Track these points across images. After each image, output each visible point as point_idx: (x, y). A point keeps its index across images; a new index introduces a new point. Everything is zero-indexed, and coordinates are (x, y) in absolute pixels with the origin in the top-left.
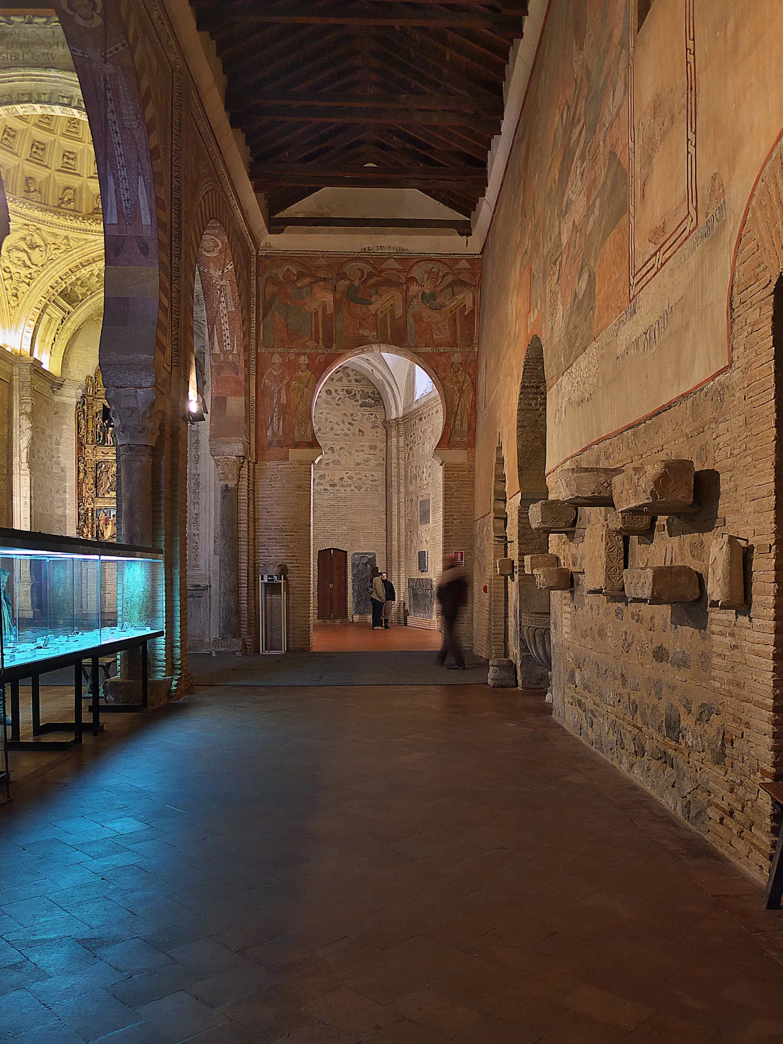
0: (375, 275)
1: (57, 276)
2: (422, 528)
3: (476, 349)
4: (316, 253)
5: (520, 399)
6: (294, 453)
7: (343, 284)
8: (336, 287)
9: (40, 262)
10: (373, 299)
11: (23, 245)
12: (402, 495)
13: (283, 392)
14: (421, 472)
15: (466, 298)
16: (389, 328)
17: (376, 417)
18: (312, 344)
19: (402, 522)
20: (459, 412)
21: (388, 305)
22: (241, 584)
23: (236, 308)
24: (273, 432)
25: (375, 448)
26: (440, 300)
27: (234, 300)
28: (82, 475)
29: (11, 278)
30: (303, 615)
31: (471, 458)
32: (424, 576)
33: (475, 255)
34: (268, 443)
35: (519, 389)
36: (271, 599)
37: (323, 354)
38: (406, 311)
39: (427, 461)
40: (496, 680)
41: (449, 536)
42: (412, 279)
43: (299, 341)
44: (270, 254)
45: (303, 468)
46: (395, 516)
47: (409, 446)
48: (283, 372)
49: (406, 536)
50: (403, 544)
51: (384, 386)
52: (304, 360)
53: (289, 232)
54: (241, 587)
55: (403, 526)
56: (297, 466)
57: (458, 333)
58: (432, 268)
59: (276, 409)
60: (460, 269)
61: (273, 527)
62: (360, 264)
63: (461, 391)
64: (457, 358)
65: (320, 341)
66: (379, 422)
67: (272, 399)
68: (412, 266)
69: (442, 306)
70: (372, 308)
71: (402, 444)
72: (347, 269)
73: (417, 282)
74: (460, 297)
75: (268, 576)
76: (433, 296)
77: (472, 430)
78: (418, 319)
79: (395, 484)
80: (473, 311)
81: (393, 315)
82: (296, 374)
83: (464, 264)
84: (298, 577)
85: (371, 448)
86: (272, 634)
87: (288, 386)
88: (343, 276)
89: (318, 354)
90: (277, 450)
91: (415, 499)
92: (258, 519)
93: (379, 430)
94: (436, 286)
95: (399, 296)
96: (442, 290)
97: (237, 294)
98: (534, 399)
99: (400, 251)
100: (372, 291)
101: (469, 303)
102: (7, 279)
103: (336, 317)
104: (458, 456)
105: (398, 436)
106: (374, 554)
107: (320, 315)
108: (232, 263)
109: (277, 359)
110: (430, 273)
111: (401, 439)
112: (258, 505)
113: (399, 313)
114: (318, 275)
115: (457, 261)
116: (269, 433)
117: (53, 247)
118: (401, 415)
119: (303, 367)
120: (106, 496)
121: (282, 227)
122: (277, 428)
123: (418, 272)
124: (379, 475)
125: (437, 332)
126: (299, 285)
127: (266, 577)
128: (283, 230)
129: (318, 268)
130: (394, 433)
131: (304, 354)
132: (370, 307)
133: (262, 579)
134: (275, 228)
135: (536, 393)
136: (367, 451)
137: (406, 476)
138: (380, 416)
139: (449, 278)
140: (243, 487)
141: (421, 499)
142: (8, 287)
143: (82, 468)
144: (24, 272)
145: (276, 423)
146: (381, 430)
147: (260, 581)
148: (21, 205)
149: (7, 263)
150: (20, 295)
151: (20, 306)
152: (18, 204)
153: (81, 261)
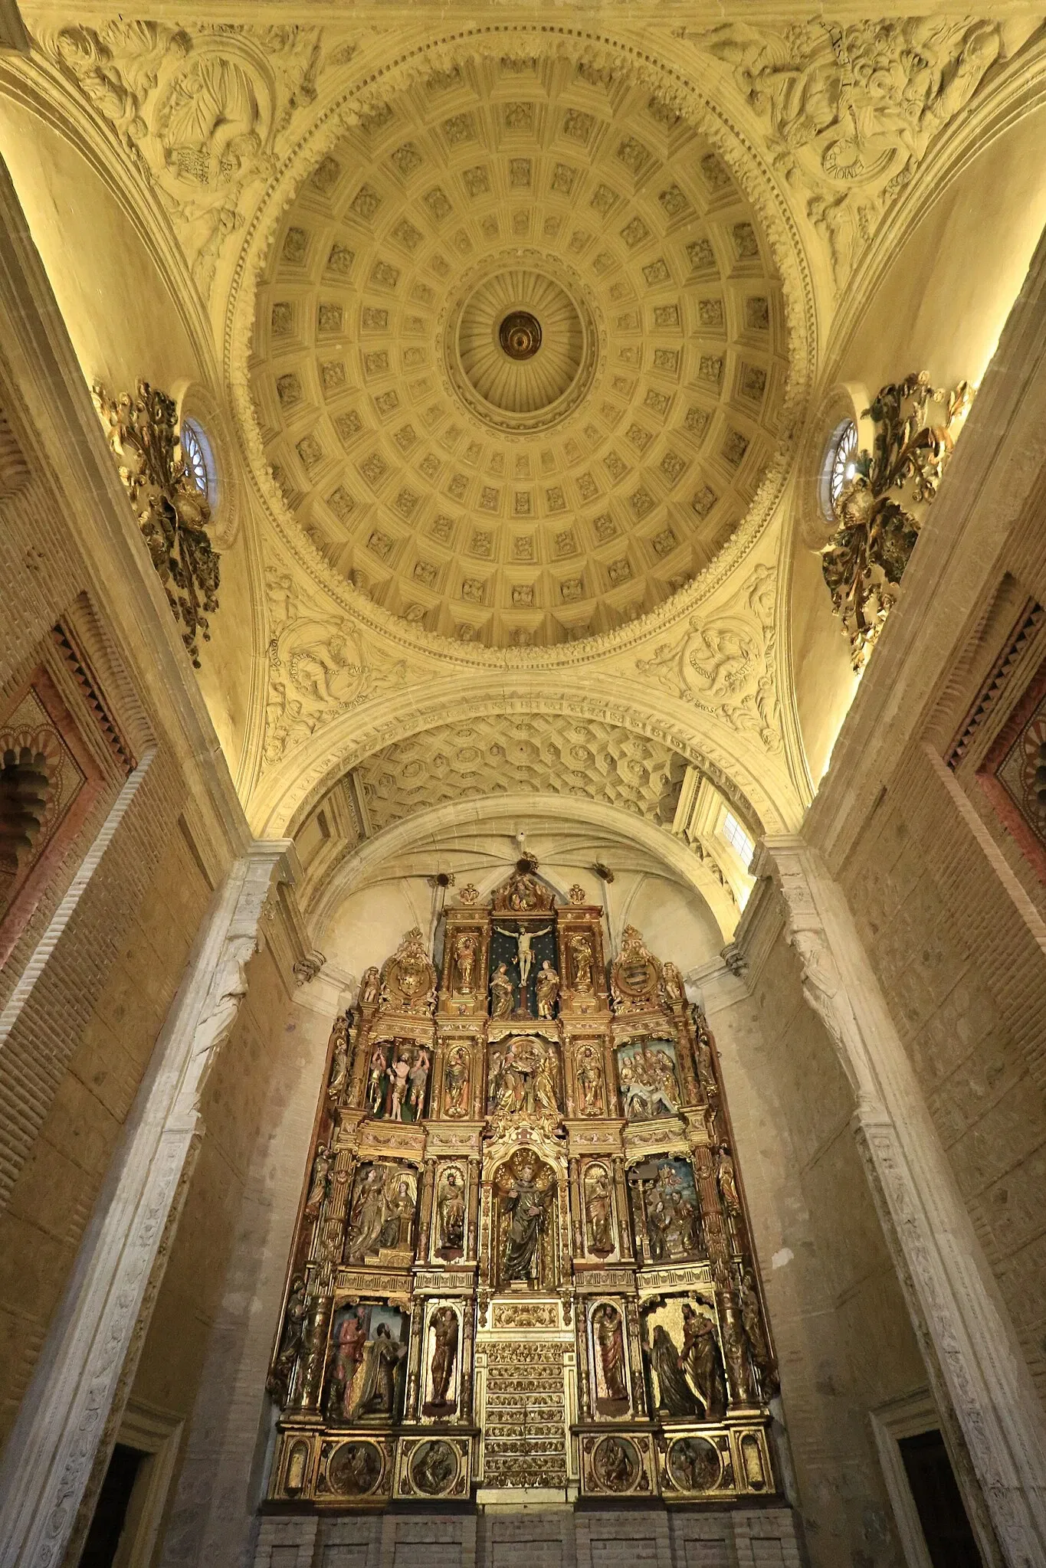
1: (370, 726)
9: (344, 695)
11: (324, 654)
28: (318, 1193)
29: (283, 705)
102: (274, 704)
117: (374, 674)
120: (368, 1260)
142: (270, 720)
143: (320, 1175)
144: (310, 705)
148: (341, 578)
149: (284, 678)
150: (290, 743)
151: (285, 762)
152: (335, 572)
153: (420, 706)
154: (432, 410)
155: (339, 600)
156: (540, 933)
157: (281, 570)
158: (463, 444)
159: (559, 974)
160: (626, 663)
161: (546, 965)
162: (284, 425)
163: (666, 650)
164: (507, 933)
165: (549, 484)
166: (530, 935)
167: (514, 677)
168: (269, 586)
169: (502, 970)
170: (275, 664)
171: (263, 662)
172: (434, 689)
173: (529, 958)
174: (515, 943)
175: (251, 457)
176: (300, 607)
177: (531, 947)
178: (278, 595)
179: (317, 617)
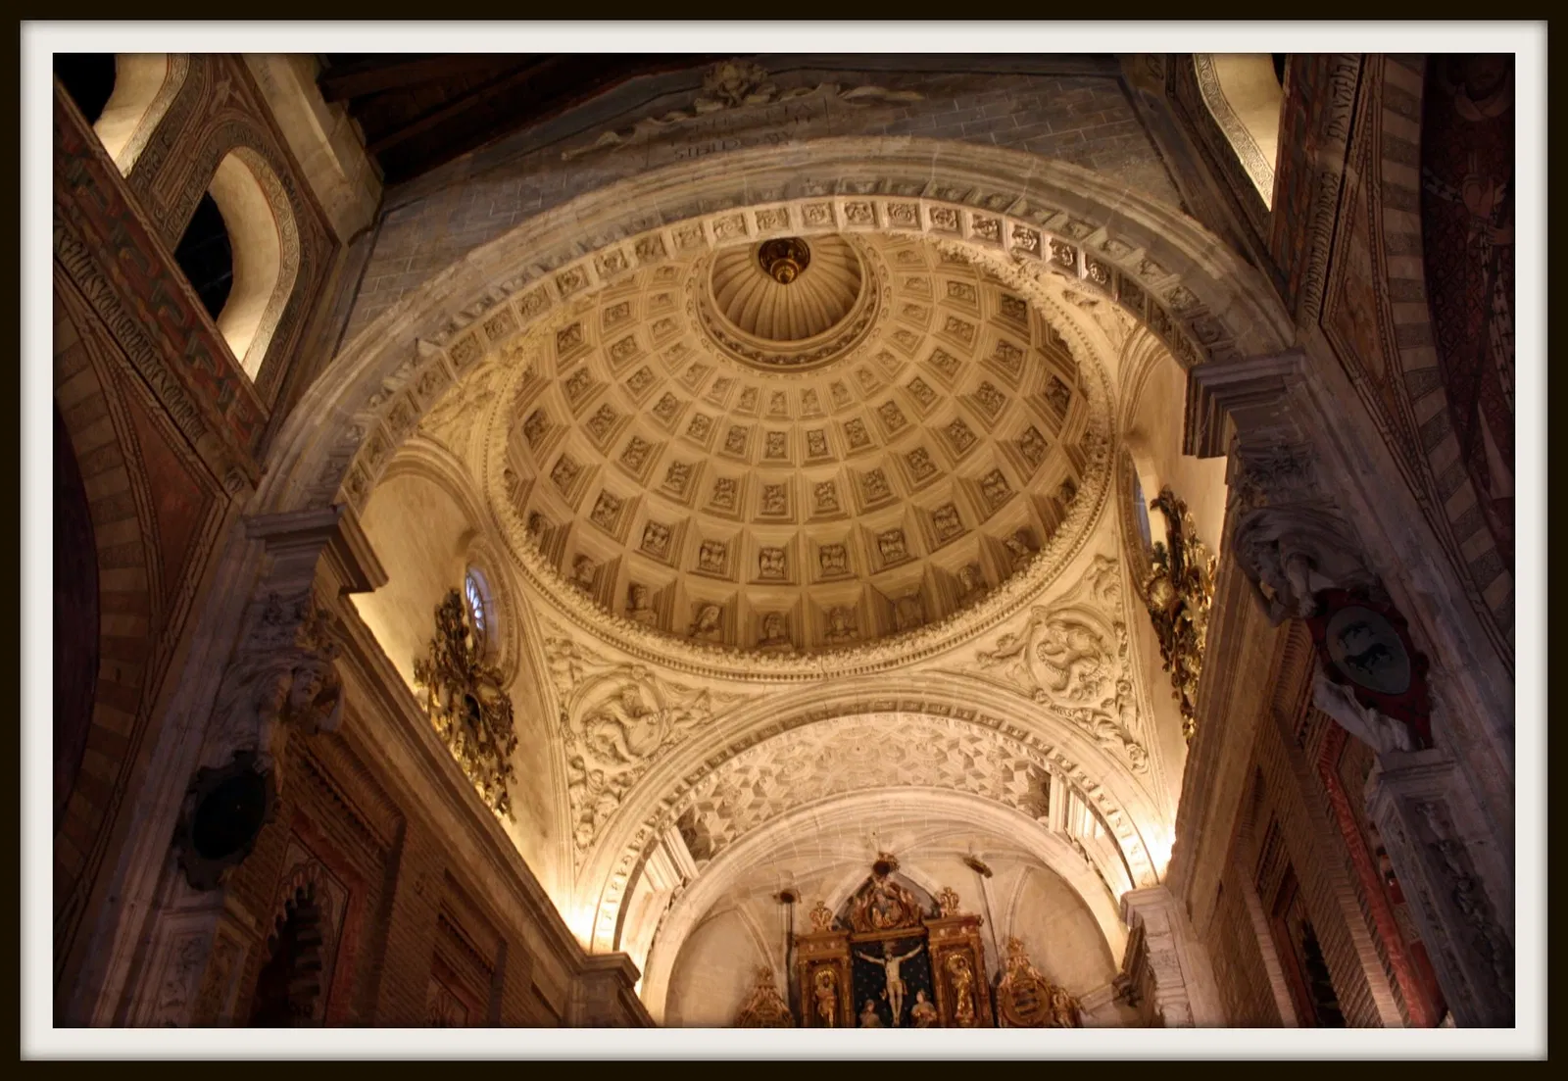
29: (585, 781)
102: (576, 784)
142: (575, 802)
144: (612, 770)
148: (622, 622)
149: (580, 749)
150: (598, 819)
151: (598, 844)
152: (615, 618)
153: (733, 739)
154: (692, 369)
155: (624, 646)
156: (910, 955)
157: (559, 638)
158: (734, 396)
159: (936, 1008)
160: (963, 657)
161: (920, 997)
162: (537, 471)
163: (1010, 642)
164: (871, 959)
165: (843, 418)
166: (899, 959)
167: (838, 687)
168: (551, 659)
169: (870, 1008)
170: (569, 740)
171: (558, 742)
172: (745, 717)
173: (900, 991)
174: (881, 971)
175: (514, 545)
176: (585, 667)
177: (901, 975)
178: (561, 666)
179: (603, 670)
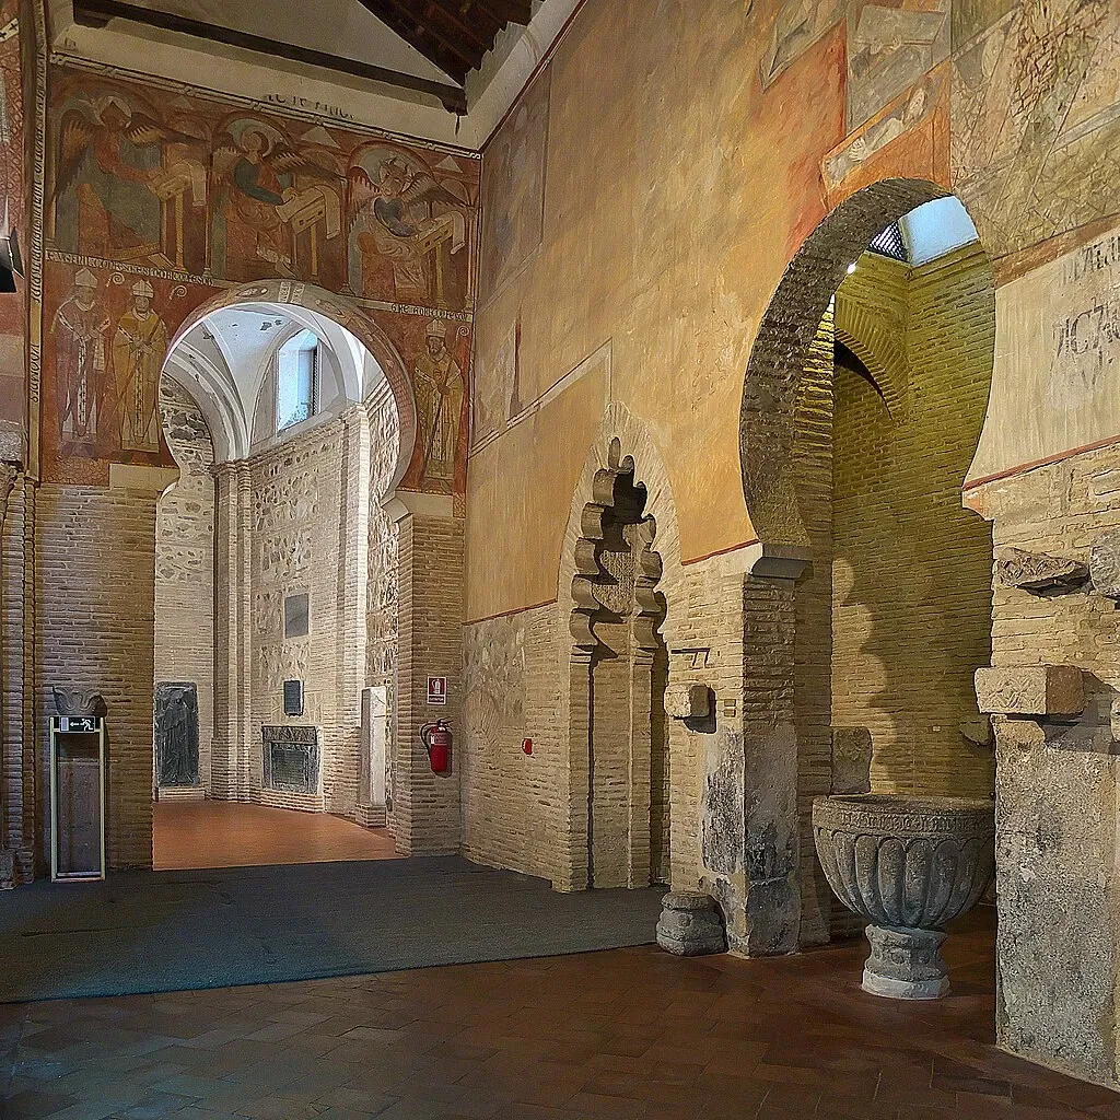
0: (287, 150)
2: (290, 643)
3: (470, 318)
4: (172, 84)
5: (756, 348)
6: (121, 474)
7: (225, 156)
8: (212, 157)
10: (285, 195)
12: (248, 589)
13: (99, 347)
14: (289, 548)
15: (454, 225)
16: (314, 254)
17: (197, 456)
18: (160, 259)
19: (248, 632)
20: (439, 426)
21: (313, 211)
22: (8, 735)
23: (14, 137)
24: (76, 426)
25: (196, 508)
26: (407, 219)
27: (10, 117)
30: (138, 797)
31: (463, 511)
32: (295, 722)
33: (470, 151)
34: (65, 448)
35: (758, 326)
36: (70, 767)
37: (184, 283)
38: (346, 229)
39: (303, 531)
40: (691, 940)
41: (421, 649)
42: (356, 173)
43: (134, 250)
44: (73, 66)
45: (140, 505)
46: (234, 622)
47: (262, 509)
48: (98, 308)
49: (255, 656)
50: (247, 668)
51: (216, 405)
52: (142, 289)
53: (114, 29)
54: (8, 742)
55: (248, 640)
56: (126, 499)
57: (440, 286)
58: (395, 160)
59: (83, 381)
60: (442, 171)
61: (74, 621)
62: (261, 125)
63: (443, 389)
64: (436, 328)
65: (179, 257)
66: (203, 466)
67: (75, 357)
68: (359, 148)
69: (411, 232)
70: (285, 212)
71: (247, 503)
72: (236, 127)
73: (367, 180)
74: (443, 220)
75: (71, 720)
76: (396, 212)
77: (462, 462)
78: (368, 247)
79: (233, 568)
80: (464, 250)
81: (321, 233)
82: (127, 316)
83: (450, 164)
84: (126, 721)
85: (189, 507)
86: (71, 838)
87: (109, 336)
88: (228, 141)
89: (173, 283)
90: (85, 463)
91: (274, 594)
92: (42, 601)
93: (203, 479)
94: (400, 193)
95: (333, 200)
96: (411, 203)
97: (19, 104)
98: (780, 352)
99: (337, 116)
100: (283, 179)
101: (458, 235)
103: (211, 219)
104: (437, 506)
105: (240, 490)
106: (194, 685)
107: (179, 206)
108: (15, 22)
109: (86, 279)
110: (391, 166)
111: (247, 496)
112: (41, 573)
113: (333, 229)
114: (176, 128)
115: (439, 156)
116: (68, 427)
118: (246, 455)
119: (144, 304)
121: (102, 16)
122: (83, 418)
123: (368, 161)
124: (204, 553)
125: (402, 276)
126: (136, 139)
127: (64, 721)
128: (107, 21)
129: (177, 114)
130: (233, 484)
131: (144, 278)
132: (279, 209)
133: (56, 726)
134: (88, 13)
135: (787, 341)
136: (182, 511)
137: (255, 556)
138: (206, 456)
139: (425, 184)
140: (13, 531)
141: (287, 594)
145: (84, 407)
146: (207, 482)
147: (53, 730)
